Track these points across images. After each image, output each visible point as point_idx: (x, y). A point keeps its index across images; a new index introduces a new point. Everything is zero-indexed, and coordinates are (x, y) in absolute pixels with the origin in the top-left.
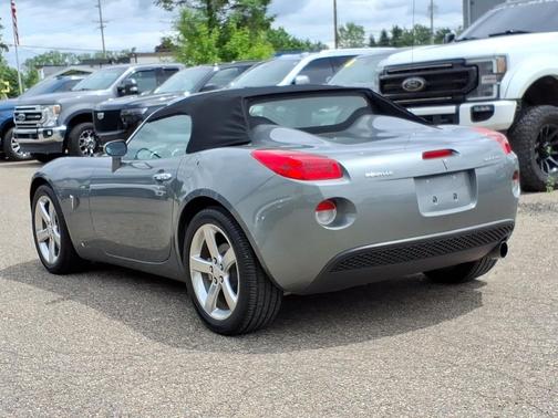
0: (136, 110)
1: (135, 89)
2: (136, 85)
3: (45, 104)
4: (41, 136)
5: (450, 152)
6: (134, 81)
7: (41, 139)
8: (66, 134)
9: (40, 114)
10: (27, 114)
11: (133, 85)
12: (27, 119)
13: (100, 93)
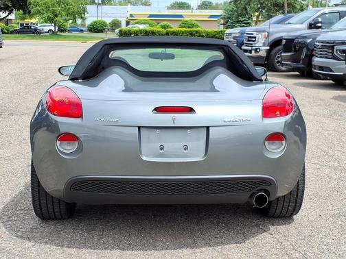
0: (304, 40)
1: (320, 25)
2: (321, 22)
3: (259, 32)
4: (253, 52)
5: (191, 110)
6: (320, 20)
7: (253, 54)
8: (269, 52)
9: (255, 38)
10: (249, 37)
11: (319, 22)
12: (249, 41)
13: (298, 26)
